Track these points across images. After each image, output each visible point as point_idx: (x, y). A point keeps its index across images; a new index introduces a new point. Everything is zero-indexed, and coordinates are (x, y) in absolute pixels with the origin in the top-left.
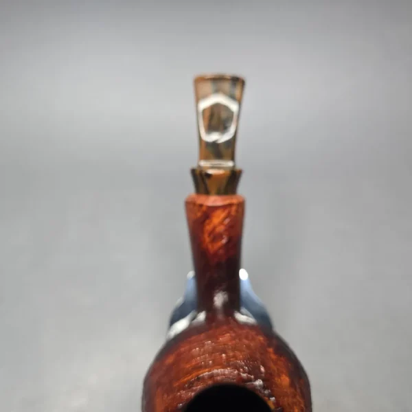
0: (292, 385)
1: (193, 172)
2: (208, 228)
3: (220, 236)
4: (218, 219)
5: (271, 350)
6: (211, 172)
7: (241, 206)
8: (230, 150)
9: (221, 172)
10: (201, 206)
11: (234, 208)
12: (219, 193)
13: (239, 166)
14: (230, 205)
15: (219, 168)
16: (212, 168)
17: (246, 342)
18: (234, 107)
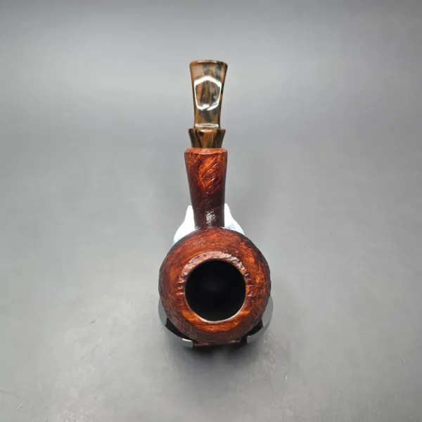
0: (256, 263)
1: (190, 131)
2: (202, 170)
3: (210, 176)
4: (208, 163)
5: (243, 244)
6: (203, 131)
7: (225, 155)
8: (217, 116)
9: (210, 131)
10: (197, 155)
11: (219, 157)
12: (208, 147)
13: (223, 127)
14: (217, 154)
15: (209, 129)
16: (204, 128)
17: (227, 238)
18: (219, 84)
